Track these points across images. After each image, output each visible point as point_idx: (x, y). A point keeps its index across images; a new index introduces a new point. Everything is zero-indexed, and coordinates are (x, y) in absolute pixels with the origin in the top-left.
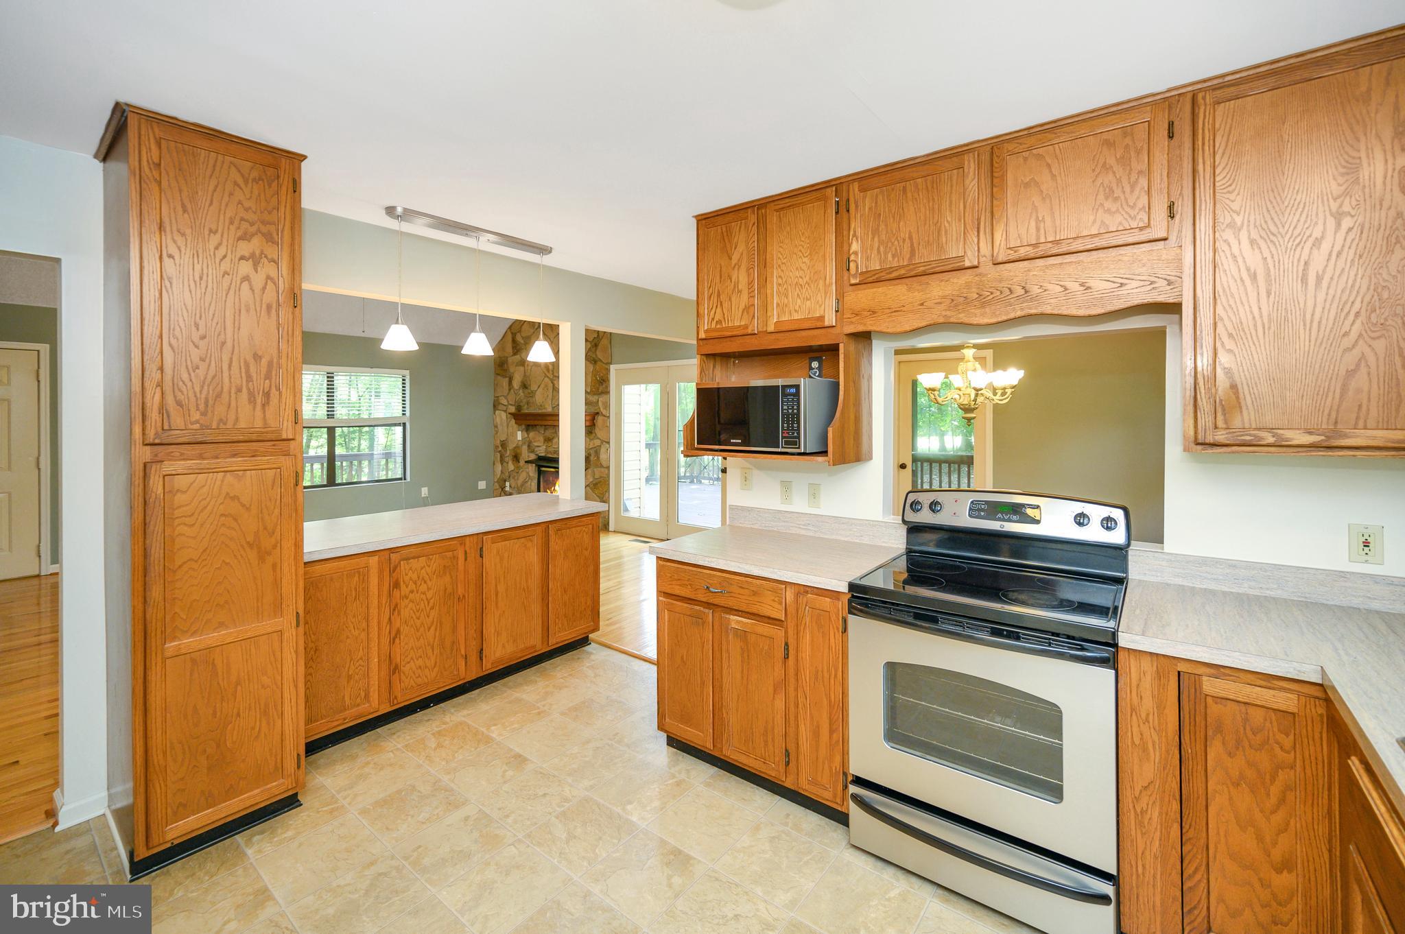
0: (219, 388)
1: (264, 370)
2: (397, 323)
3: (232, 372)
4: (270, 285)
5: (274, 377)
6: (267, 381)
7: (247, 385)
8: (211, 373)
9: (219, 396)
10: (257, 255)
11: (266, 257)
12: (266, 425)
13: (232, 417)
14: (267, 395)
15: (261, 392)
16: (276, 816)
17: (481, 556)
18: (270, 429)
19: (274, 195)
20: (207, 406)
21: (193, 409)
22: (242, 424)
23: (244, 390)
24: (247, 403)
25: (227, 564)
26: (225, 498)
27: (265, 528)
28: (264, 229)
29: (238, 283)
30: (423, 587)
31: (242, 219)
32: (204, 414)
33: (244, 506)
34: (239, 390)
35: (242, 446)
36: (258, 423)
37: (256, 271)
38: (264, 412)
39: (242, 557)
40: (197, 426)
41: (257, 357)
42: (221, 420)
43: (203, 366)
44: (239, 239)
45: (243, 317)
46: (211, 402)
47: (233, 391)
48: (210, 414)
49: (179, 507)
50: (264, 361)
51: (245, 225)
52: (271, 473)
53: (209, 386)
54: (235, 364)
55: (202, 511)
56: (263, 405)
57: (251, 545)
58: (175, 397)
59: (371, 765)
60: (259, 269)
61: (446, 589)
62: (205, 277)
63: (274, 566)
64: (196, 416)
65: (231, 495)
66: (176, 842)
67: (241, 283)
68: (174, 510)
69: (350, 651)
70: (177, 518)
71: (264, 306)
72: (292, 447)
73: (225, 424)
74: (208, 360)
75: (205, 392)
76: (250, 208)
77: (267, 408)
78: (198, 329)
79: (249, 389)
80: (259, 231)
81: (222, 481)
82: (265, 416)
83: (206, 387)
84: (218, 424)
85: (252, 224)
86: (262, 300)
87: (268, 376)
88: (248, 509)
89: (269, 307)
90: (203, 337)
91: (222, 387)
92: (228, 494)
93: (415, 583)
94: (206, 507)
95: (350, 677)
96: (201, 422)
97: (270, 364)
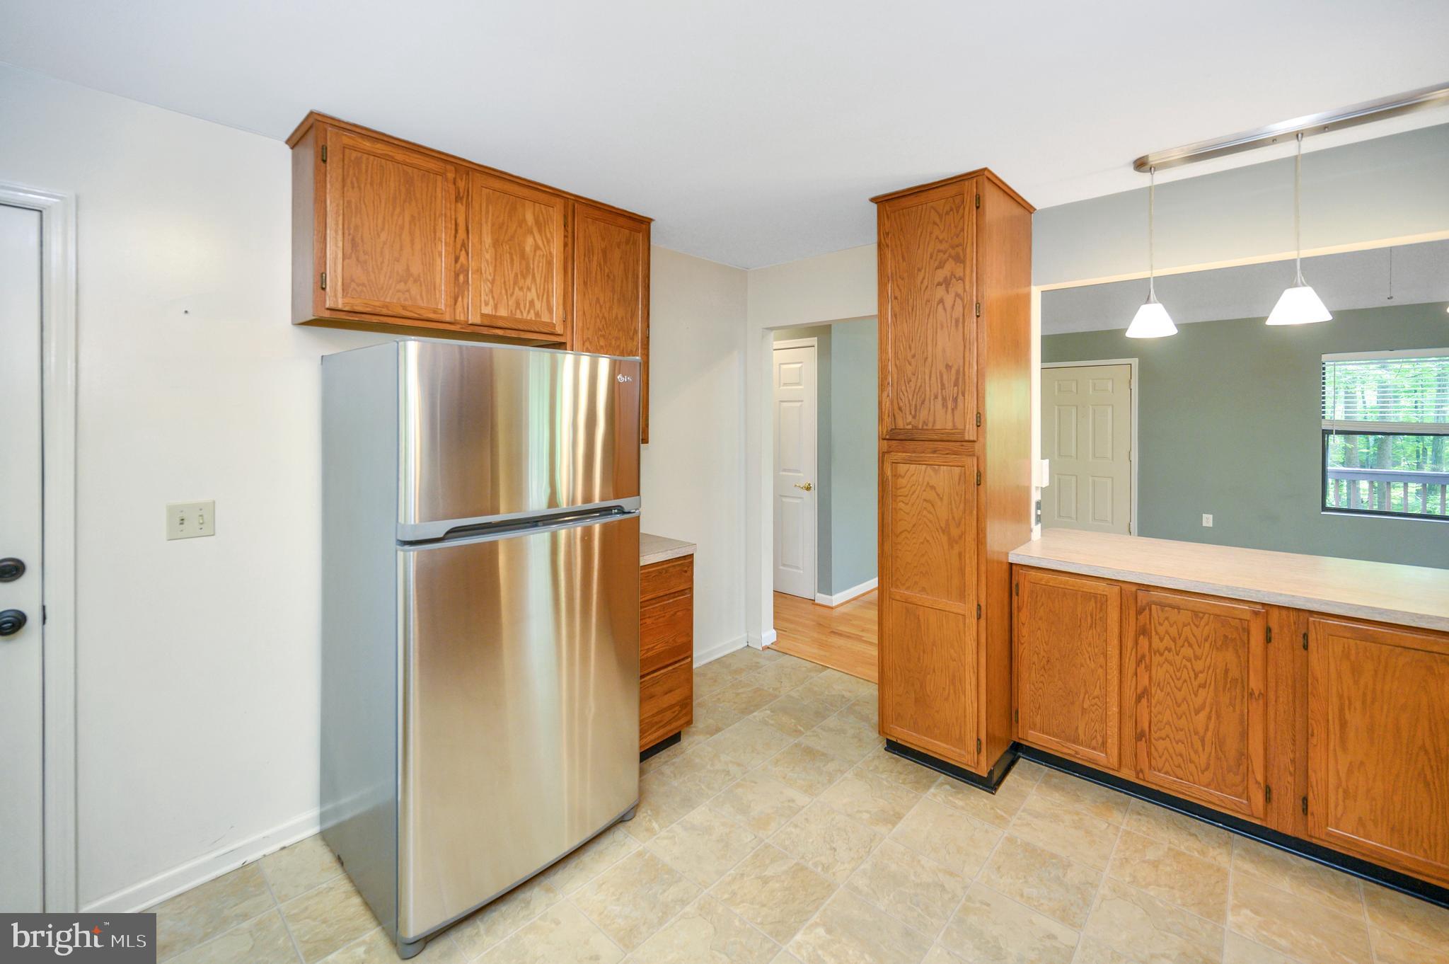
0: (923, 396)
1: (953, 378)
2: (1148, 301)
3: (932, 382)
4: (959, 301)
5: (960, 384)
6: (956, 388)
7: (942, 392)
8: (919, 384)
9: (923, 402)
10: (949, 278)
11: (955, 277)
12: (955, 427)
13: (931, 419)
14: (955, 400)
15: (951, 399)
16: (972, 785)
17: (1306, 647)
18: (956, 431)
19: (961, 218)
20: (916, 411)
21: (908, 413)
22: (938, 426)
23: (940, 398)
24: (941, 407)
25: (928, 541)
26: (927, 486)
27: (953, 518)
28: (953, 252)
29: (936, 306)
30: (1186, 651)
31: (939, 251)
32: (914, 417)
33: (938, 495)
34: (936, 397)
35: (940, 445)
36: (949, 425)
37: (948, 292)
38: (953, 415)
39: (937, 538)
40: (910, 427)
41: (948, 367)
42: (924, 422)
43: (913, 379)
44: (937, 268)
45: (938, 334)
46: (918, 407)
47: (932, 398)
48: (917, 418)
49: (900, 488)
50: (953, 371)
51: (941, 255)
52: (957, 470)
53: (917, 395)
54: (933, 375)
55: (912, 494)
56: (953, 410)
57: (943, 531)
58: (898, 404)
59: (1076, 818)
60: (950, 290)
61: (1227, 671)
62: (915, 308)
63: (960, 554)
64: (910, 419)
65: (931, 484)
66: (899, 742)
67: (937, 306)
68: (897, 489)
69: (1085, 682)
70: (900, 496)
71: (953, 321)
72: (976, 448)
73: (927, 425)
74: (916, 374)
75: (915, 400)
76: (943, 239)
77: (955, 412)
78: (911, 350)
79: (942, 396)
80: (950, 256)
81: (925, 472)
82: (954, 419)
83: (915, 396)
84: (923, 426)
85: (945, 252)
86: (952, 317)
87: (956, 384)
88: (941, 499)
89: (957, 321)
90: (914, 356)
91: (925, 395)
92: (928, 483)
93: (1174, 640)
94: (914, 492)
95: (1084, 711)
96: (913, 423)
97: (958, 372)
